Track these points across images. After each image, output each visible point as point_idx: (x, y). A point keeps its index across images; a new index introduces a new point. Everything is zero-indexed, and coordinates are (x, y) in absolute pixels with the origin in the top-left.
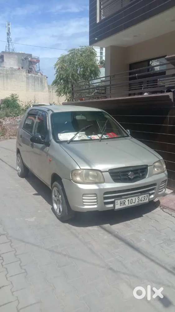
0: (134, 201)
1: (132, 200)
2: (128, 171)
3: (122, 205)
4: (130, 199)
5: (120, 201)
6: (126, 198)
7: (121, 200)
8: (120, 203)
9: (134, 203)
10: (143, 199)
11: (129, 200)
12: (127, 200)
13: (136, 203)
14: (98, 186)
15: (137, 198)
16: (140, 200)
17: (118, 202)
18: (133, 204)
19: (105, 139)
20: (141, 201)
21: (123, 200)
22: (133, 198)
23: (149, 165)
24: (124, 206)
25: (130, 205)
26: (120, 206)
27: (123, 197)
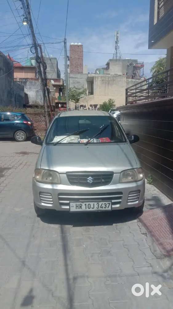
0: (92, 206)
1: (89, 205)
3: (78, 208)
4: (87, 204)
5: (76, 204)
6: (83, 202)
8: (76, 206)
10: (103, 206)
12: (83, 204)
13: (95, 209)
15: (95, 204)
16: (100, 206)
17: (73, 204)
18: (91, 209)
20: (101, 207)
21: (79, 203)
22: (92, 204)
23: (114, 172)
24: (80, 210)
25: (88, 210)
26: (76, 208)
27: (80, 200)
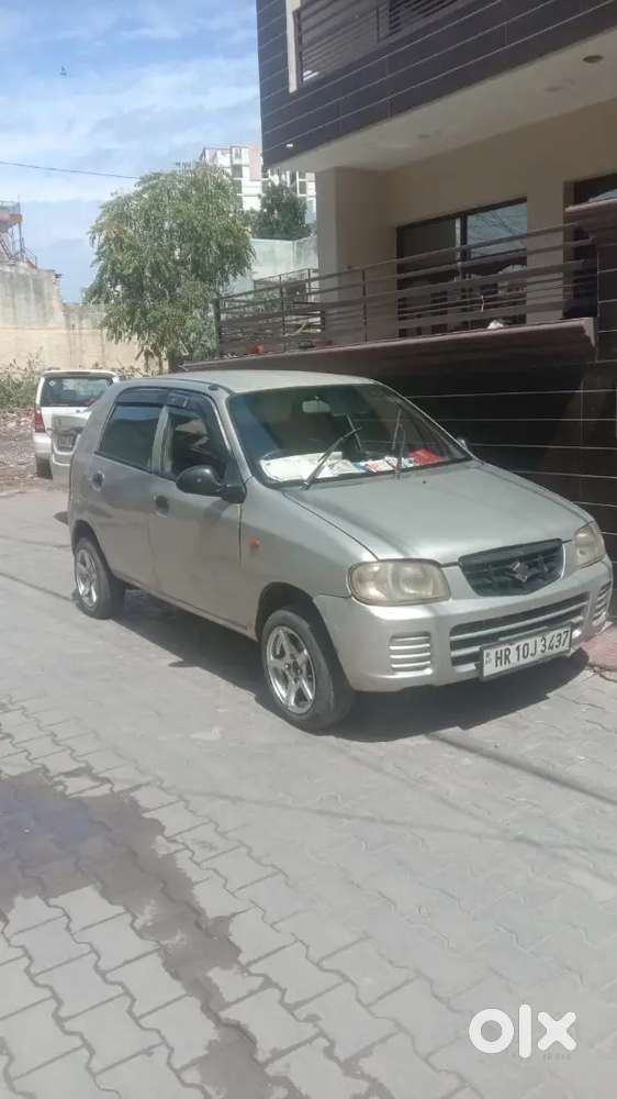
2: (513, 560)
4: (521, 643)
6: (510, 642)
7: (499, 649)
8: (497, 658)
9: (532, 655)
10: (555, 643)
11: (518, 648)
14: (431, 609)
15: (539, 639)
16: (547, 645)
17: (490, 654)
18: (530, 659)
19: (407, 470)
20: (551, 648)
21: (503, 648)
22: (530, 641)
25: (523, 661)
27: (502, 639)
